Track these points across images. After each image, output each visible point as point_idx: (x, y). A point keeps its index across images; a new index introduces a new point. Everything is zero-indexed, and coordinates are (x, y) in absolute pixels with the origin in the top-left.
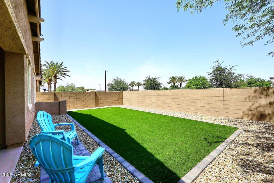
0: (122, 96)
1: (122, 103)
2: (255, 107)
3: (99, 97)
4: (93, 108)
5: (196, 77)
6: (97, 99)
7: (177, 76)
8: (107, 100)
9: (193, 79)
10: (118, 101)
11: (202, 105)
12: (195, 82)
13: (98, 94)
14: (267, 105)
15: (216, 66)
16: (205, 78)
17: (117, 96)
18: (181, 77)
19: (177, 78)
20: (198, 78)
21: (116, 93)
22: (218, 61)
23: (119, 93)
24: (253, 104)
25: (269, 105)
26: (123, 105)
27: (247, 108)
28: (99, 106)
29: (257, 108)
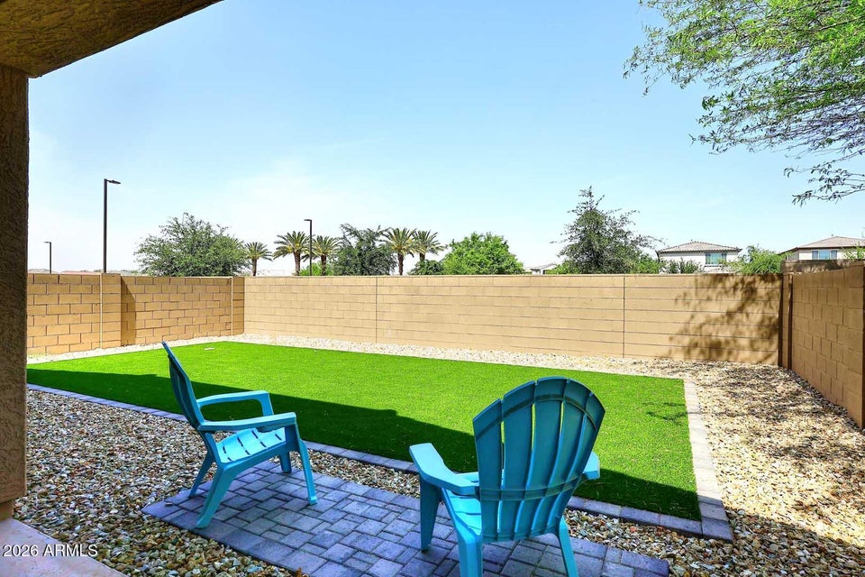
0: (240, 297)
1: (240, 328)
2: (697, 325)
3: (139, 299)
4: (110, 352)
5: (474, 238)
6: (128, 308)
7: (411, 229)
8: (174, 314)
9: (466, 243)
10: (225, 319)
11: (563, 325)
12: (472, 253)
13: (132, 288)
14: (723, 317)
15: (585, 206)
16: (503, 242)
17: (222, 297)
18: (424, 234)
19: (412, 237)
20: (483, 240)
21: (215, 283)
22: (590, 193)
23: (229, 282)
24: (692, 317)
25: (726, 318)
26: (249, 335)
27: (678, 327)
28: (137, 340)
29: (701, 327)
